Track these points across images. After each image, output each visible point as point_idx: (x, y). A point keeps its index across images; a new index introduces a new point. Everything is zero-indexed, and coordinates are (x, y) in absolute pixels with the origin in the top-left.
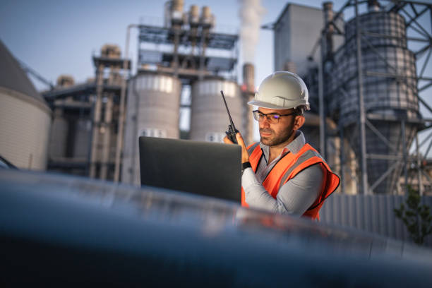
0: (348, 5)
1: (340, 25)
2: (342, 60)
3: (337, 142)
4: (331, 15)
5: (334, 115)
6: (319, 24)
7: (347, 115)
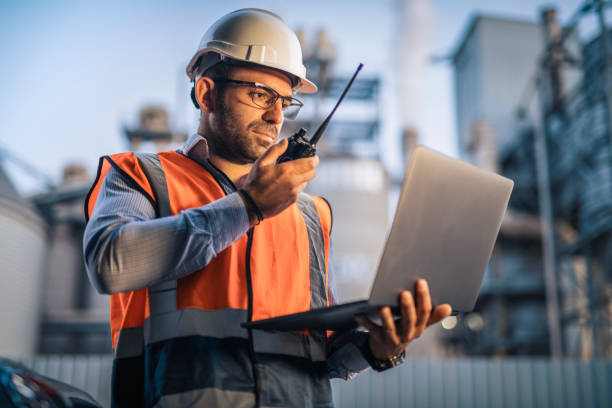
0: (586, 9)
1: (573, 48)
2: (579, 112)
3: (580, 268)
4: (555, 30)
5: (571, 215)
6: (533, 48)
7: (595, 215)
